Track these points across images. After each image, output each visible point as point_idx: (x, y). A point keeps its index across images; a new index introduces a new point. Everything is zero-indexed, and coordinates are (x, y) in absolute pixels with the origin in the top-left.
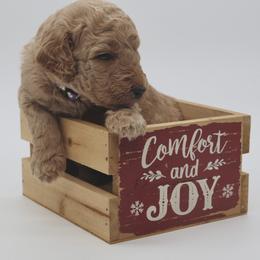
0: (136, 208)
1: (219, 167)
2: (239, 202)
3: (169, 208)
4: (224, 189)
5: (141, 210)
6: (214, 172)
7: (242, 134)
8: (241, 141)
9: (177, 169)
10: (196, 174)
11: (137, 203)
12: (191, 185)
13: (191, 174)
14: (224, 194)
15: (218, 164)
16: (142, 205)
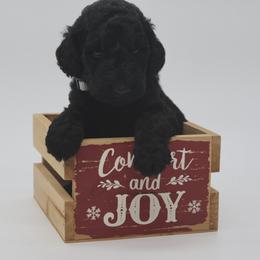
0: (93, 213)
1: (184, 183)
2: (208, 219)
3: (128, 216)
4: (190, 204)
5: (98, 215)
6: (178, 187)
7: (210, 153)
8: (210, 159)
9: (137, 180)
10: (158, 187)
11: (94, 208)
12: (152, 197)
13: (152, 187)
14: (190, 209)
15: (183, 180)
16: (98, 210)
